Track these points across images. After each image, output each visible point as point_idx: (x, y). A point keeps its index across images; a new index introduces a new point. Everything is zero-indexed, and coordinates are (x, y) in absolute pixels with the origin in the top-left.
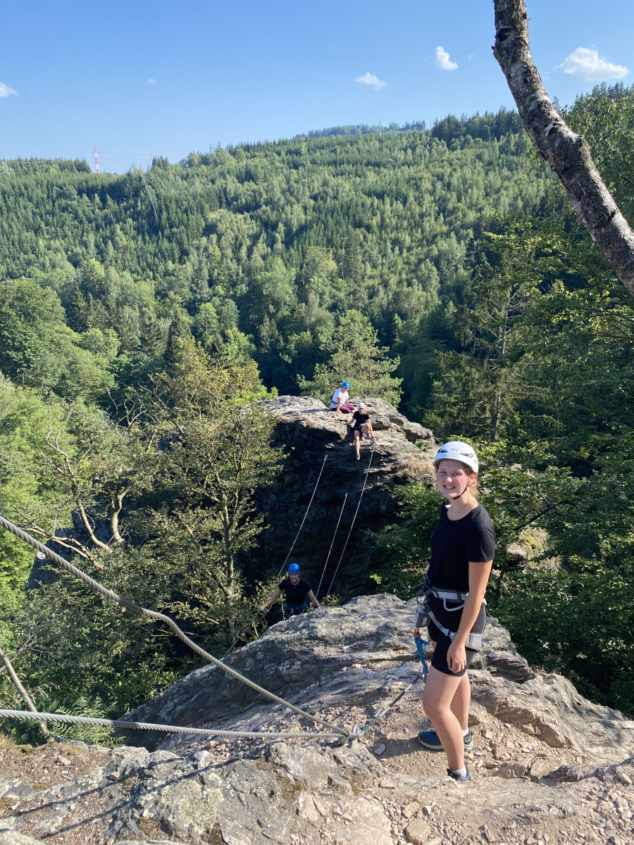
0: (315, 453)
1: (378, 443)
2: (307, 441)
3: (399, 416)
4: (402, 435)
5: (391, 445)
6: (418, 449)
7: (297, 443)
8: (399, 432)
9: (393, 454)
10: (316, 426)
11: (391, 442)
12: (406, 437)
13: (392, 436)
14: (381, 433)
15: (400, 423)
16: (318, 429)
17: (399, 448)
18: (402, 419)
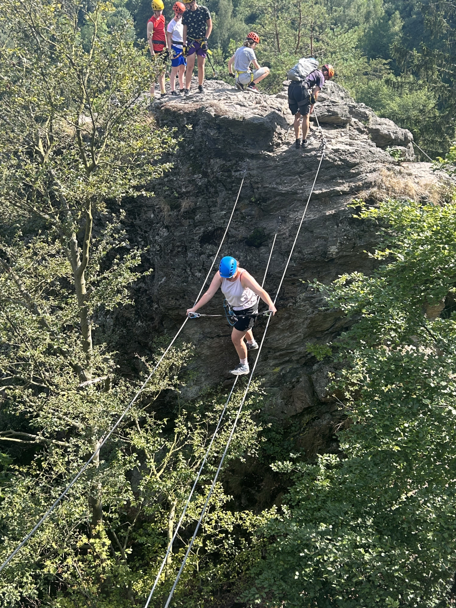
0: (229, 164)
2: (215, 141)
3: (362, 108)
4: (366, 137)
5: (351, 149)
6: (391, 159)
7: (201, 145)
8: (362, 132)
9: (355, 164)
10: (230, 115)
11: (350, 145)
12: (373, 140)
13: (351, 137)
14: (334, 132)
15: (364, 118)
16: (234, 119)
17: (364, 154)
18: (367, 112)
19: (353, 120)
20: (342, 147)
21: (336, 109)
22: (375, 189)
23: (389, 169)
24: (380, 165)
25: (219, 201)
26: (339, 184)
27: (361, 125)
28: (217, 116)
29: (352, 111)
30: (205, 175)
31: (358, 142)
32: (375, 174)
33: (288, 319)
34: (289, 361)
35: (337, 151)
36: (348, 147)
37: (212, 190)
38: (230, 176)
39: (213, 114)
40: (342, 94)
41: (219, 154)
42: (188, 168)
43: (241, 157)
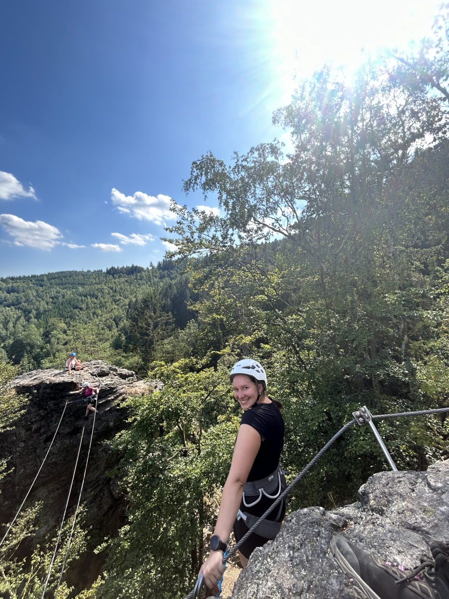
1: (104, 384)
2: (50, 394)
3: (114, 367)
4: (117, 377)
5: (112, 382)
6: (128, 382)
7: (43, 397)
8: (115, 375)
9: (114, 388)
10: (57, 382)
11: (112, 381)
12: (120, 377)
14: (104, 378)
15: (116, 370)
16: (59, 383)
17: (117, 383)
18: (116, 368)
19: (111, 372)
20: (109, 383)
21: (104, 369)
22: (124, 395)
23: (128, 386)
24: (124, 386)
25: (54, 419)
26: (109, 397)
27: (115, 373)
28: (50, 383)
29: (110, 369)
30: (45, 409)
31: (115, 379)
32: (123, 390)
33: (95, 463)
34: (99, 485)
35: (106, 384)
36: (111, 382)
37: (50, 415)
38: (59, 407)
39: (48, 383)
40: (106, 364)
41: (52, 399)
42: (36, 409)
43: (64, 397)
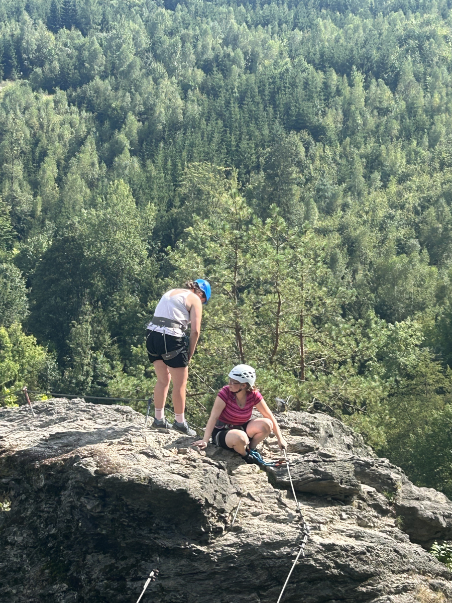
1: (317, 539)
2: (95, 520)
3: (385, 468)
4: (391, 521)
8: (384, 513)
9: (365, 577)
10: (125, 474)
12: (404, 530)
13: (361, 522)
15: (386, 485)
18: (393, 475)
19: (365, 488)
21: (329, 469)
27: (381, 498)
28: (100, 474)
29: (363, 472)
30: (75, 584)
31: (375, 532)
39: (92, 470)
41: (103, 545)
